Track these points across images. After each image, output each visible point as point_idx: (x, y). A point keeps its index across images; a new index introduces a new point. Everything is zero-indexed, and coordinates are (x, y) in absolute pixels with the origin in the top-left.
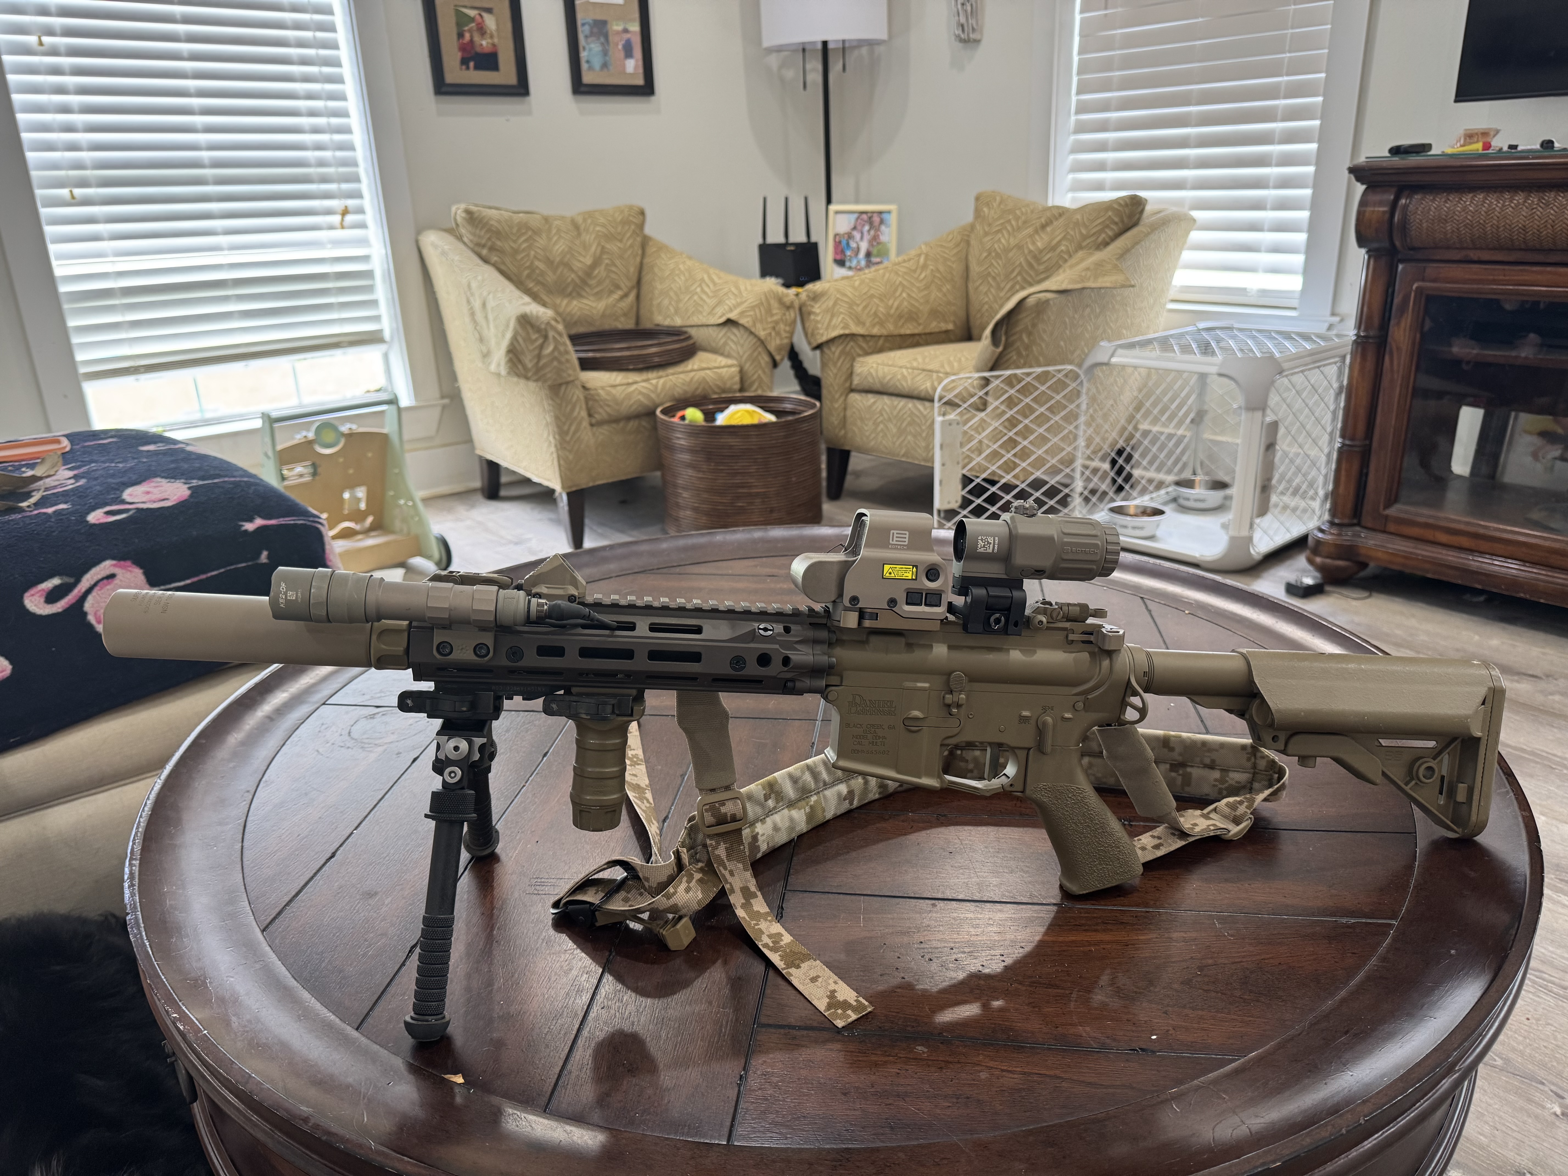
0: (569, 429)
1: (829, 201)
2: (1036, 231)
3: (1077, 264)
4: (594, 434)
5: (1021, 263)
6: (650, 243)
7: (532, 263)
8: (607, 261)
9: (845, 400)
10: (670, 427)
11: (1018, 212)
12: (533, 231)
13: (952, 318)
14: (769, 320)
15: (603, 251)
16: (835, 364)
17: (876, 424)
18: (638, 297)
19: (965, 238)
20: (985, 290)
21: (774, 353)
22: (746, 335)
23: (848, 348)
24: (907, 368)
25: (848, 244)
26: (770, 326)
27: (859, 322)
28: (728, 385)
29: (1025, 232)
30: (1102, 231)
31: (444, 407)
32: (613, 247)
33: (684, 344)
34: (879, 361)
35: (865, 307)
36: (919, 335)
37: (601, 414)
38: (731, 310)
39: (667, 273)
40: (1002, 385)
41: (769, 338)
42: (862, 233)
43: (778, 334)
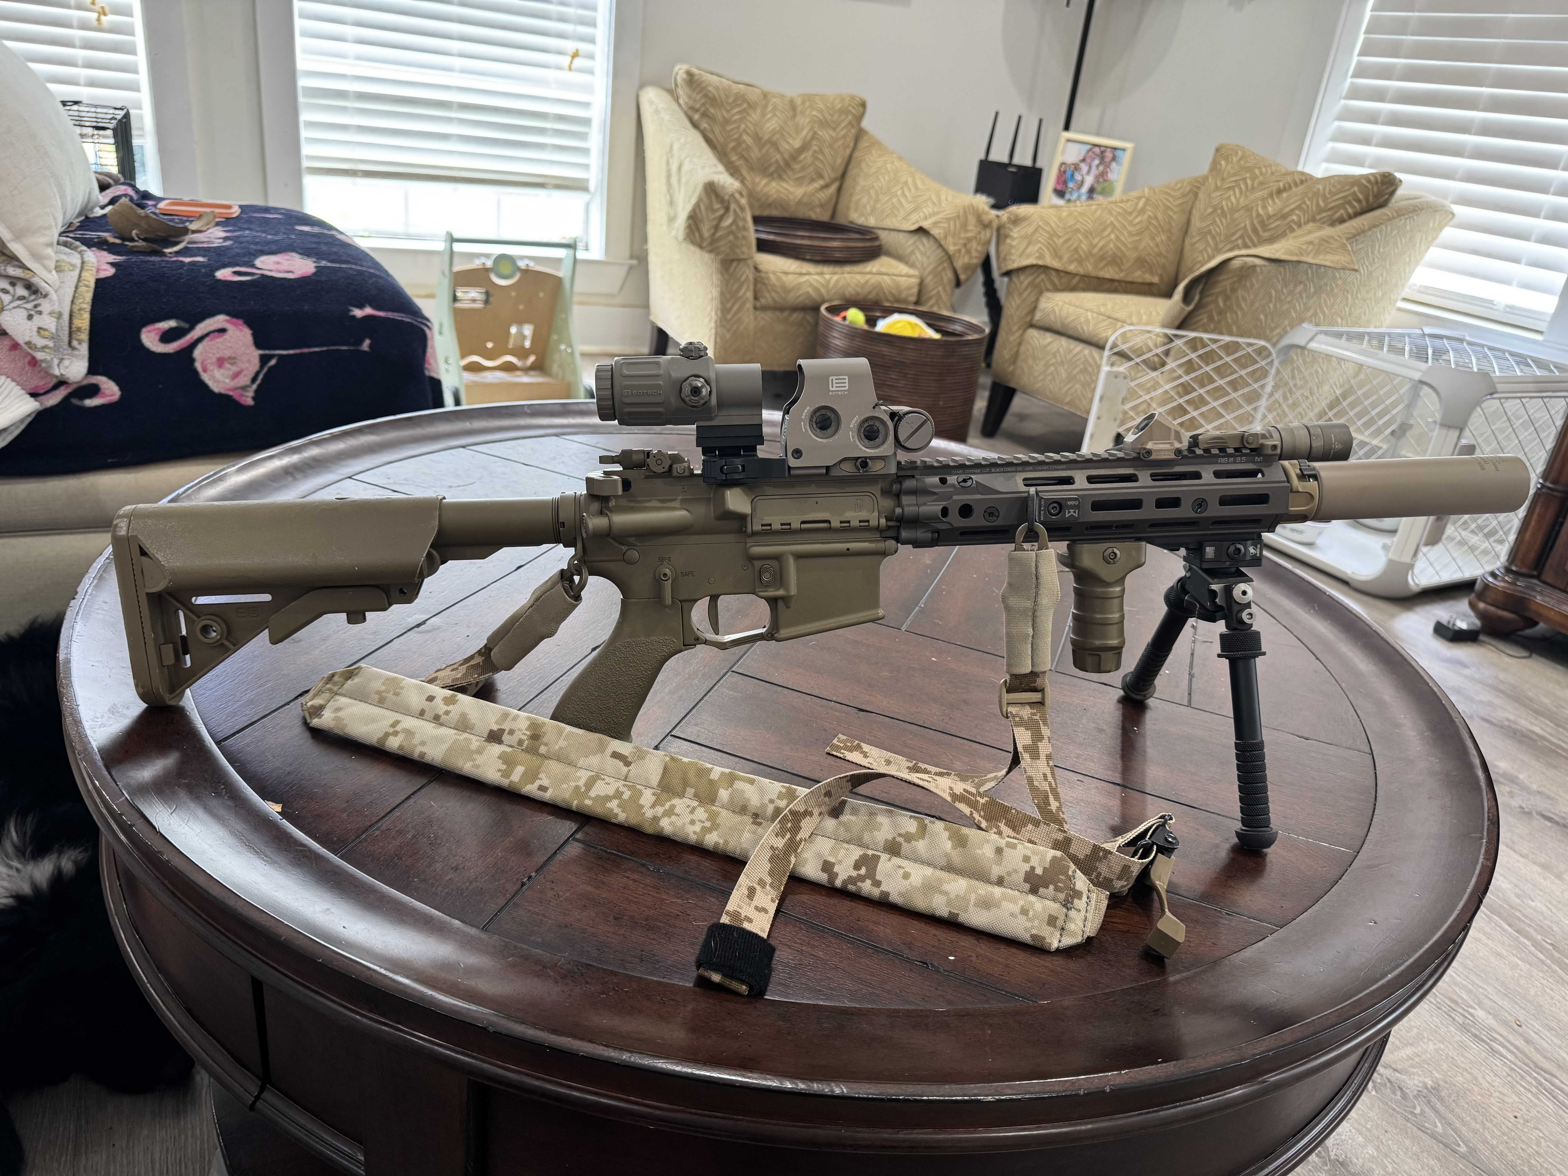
0: (731, 308)
1: (1067, 127)
2: (1271, 195)
3: (1302, 235)
4: (756, 318)
5: (1245, 226)
6: (865, 138)
7: (740, 136)
8: (816, 148)
9: (1022, 335)
10: (830, 325)
11: (1257, 171)
12: (749, 104)
13: (1159, 271)
14: (963, 235)
15: (814, 136)
16: (1020, 294)
17: (1047, 366)
18: (839, 190)
19: (1194, 190)
20: (1201, 248)
21: (960, 272)
22: (935, 247)
23: (1038, 280)
24: (1093, 312)
25: (1072, 176)
26: (961, 242)
27: (1056, 255)
28: (904, 295)
29: (1259, 194)
30: (1342, 206)
31: (631, 268)
32: (823, 133)
33: (868, 244)
34: (1067, 301)
35: (1066, 241)
36: (1119, 281)
37: (767, 298)
38: (926, 218)
39: (873, 170)
40: (1184, 348)
41: (958, 255)
42: (1090, 167)
43: (968, 252)
